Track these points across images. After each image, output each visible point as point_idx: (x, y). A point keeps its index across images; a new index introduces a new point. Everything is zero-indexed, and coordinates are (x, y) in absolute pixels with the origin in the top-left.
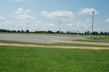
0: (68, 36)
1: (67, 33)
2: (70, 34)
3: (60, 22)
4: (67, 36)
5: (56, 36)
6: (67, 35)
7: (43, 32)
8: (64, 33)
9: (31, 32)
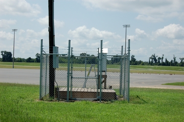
0: (156, 73)
1: (151, 64)
2: (163, 64)
3: (126, 26)
4: (152, 72)
5: (113, 72)
6: (151, 69)
7: (63, 60)
8: (140, 62)
9: (20, 60)
